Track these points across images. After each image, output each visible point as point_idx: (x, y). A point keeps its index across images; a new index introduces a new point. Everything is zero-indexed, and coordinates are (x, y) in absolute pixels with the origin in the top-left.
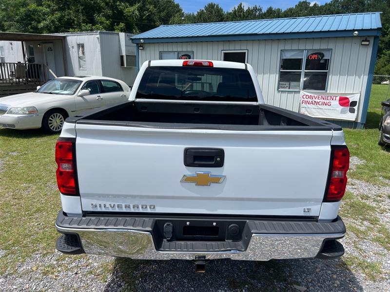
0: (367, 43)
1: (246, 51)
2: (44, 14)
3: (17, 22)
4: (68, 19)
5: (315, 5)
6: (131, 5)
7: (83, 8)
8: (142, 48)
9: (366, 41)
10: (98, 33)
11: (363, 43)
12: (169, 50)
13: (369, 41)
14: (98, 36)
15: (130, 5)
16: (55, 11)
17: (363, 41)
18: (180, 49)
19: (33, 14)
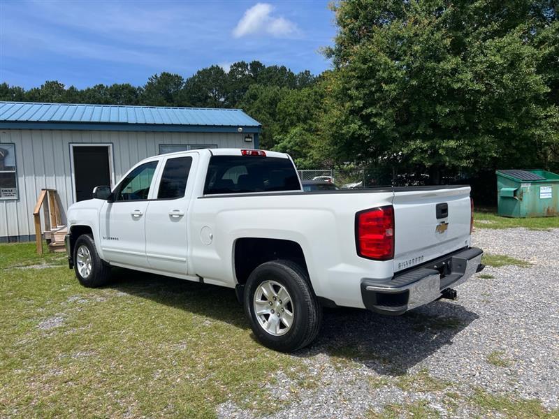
0: (250, 140)
1: (111, 145)
5: (72, 88)
9: (249, 137)
11: (247, 140)
13: (251, 138)
17: (246, 137)
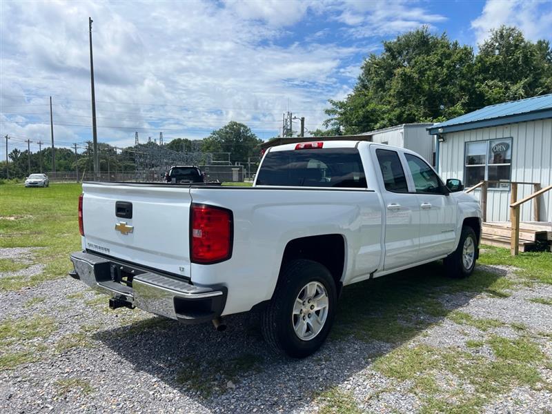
2: (384, 113)
3: (355, 125)
4: (408, 115)
6: (514, 83)
7: (426, 100)
8: (442, 140)
10: (403, 127)
12: (478, 139)
14: (402, 130)
15: (511, 83)
16: (395, 107)
18: (493, 137)
19: (372, 115)
